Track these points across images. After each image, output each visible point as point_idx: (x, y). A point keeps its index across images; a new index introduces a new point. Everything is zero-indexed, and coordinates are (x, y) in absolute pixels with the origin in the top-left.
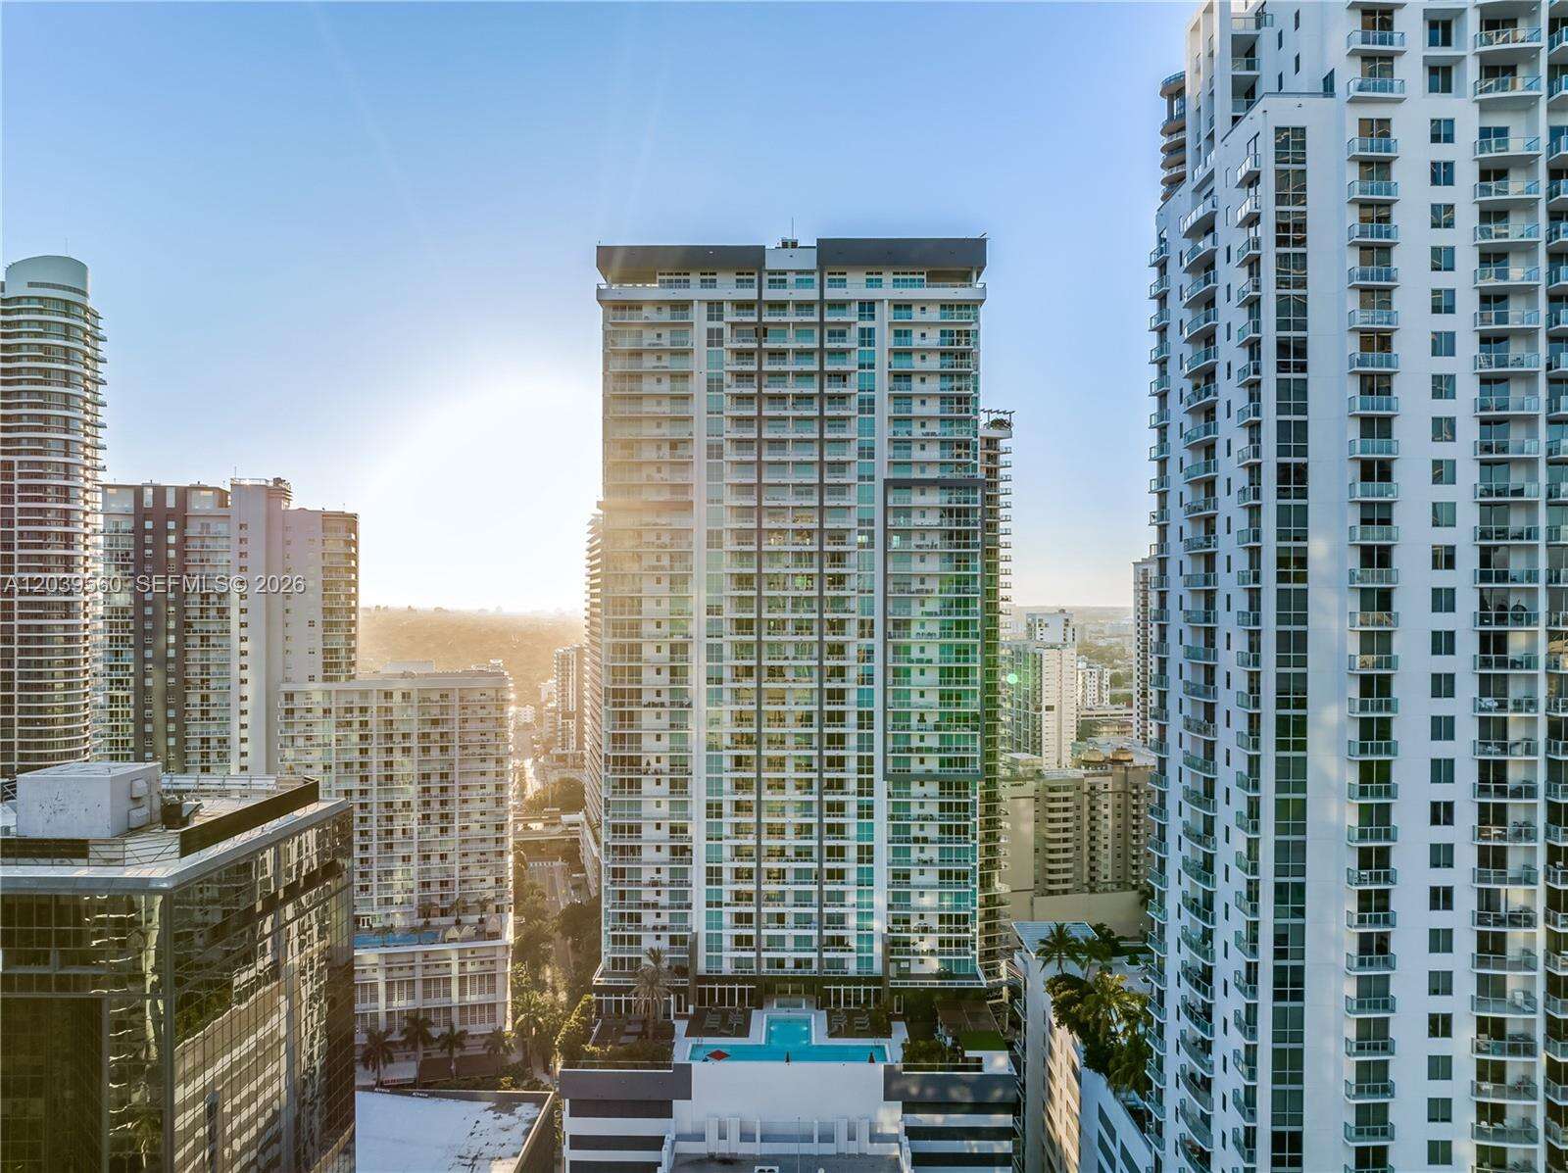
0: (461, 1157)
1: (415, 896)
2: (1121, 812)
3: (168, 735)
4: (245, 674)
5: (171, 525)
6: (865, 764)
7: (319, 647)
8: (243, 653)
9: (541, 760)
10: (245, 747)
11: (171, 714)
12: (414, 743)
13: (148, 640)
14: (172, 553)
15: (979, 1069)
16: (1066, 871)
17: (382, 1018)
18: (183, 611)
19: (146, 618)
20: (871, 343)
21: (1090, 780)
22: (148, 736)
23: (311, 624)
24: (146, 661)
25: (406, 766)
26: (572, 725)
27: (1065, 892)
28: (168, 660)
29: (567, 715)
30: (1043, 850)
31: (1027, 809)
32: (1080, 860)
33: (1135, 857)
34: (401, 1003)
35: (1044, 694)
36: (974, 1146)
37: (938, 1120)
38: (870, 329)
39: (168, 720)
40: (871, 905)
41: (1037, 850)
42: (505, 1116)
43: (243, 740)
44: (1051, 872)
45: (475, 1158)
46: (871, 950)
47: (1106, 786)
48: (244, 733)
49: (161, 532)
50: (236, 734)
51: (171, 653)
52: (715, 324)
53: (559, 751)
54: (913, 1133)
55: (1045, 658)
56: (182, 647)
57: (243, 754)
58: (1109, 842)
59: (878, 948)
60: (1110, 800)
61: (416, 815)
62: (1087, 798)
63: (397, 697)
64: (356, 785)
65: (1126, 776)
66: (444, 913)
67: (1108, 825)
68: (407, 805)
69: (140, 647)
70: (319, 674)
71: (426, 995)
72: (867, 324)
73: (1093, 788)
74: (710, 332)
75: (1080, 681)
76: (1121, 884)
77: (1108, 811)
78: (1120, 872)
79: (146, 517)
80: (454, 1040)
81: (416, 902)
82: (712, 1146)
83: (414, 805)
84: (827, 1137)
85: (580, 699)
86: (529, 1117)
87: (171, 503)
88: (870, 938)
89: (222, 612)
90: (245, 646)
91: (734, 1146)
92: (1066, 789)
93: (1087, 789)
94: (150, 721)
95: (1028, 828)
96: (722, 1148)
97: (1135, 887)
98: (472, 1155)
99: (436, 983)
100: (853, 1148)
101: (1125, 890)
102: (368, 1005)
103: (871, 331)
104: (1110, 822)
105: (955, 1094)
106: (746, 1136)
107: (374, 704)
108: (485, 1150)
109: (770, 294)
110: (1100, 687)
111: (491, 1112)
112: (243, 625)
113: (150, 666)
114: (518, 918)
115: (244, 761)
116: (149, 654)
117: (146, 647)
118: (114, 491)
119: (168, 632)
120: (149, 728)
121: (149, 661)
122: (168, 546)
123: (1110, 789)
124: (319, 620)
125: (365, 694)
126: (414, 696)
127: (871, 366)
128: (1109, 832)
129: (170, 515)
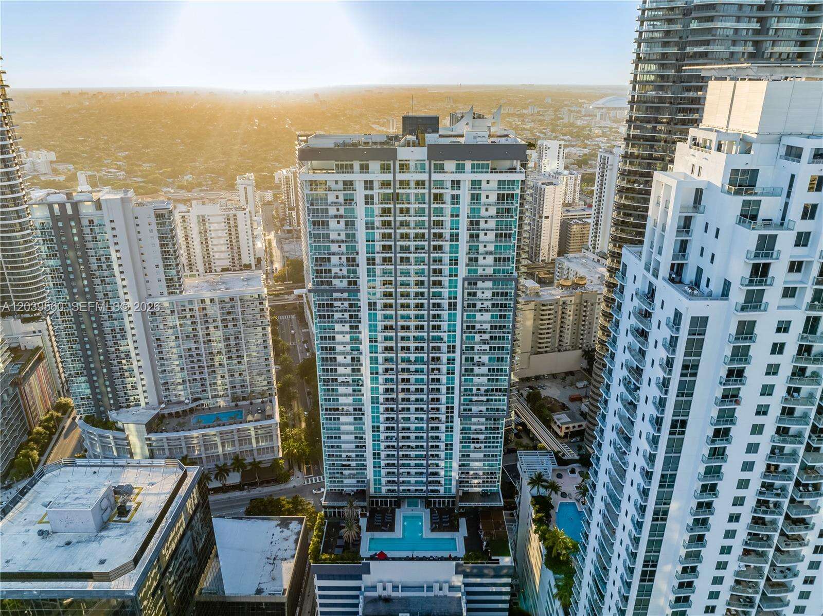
0: (268, 558)
1: (229, 392)
2: (577, 313)
3: (94, 329)
4: (127, 297)
5: (73, 224)
6: (450, 409)
7: (163, 278)
8: (124, 287)
9: (279, 232)
10: (134, 332)
11: (93, 319)
12: (220, 324)
13: (73, 284)
14: (76, 239)
15: (498, 563)
16: (547, 343)
17: (222, 457)
18: (88, 268)
19: (70, 273)
20: (458, 203)
21: (563, 299)
22: (84, 330)
23: (157, 266)
24: (74, 294)
25: (217, 335)
26: (294, 214)
27: (546, 352)
28: (86, 293)
29: (291, 209)
30: (537, 333)
31: (530, 315)
32: (554, 336)
33: (582, 335)
34: (228, 449)
35: (545, 210)
36: (494, 589)
37: (478, 580)
38: (457, 195)
39: (92, 322)
40: (451, 467)
41: (533, 333)
42: (285, 530)
43: (132, 329)
44: (540, 343)
45: (274, 559)
46: (451, 484)
47: (571, 301)
48: (132, 325)
49: (67, 227)
50: (128, 326)
51: (87, 289)
52: (369, 192)
53: (288, 228)
54: (466, 585)
55: (546, 191)
56: (91, 284)
57: (134, 335)
58: (570, 327)
59: (454, 483)
60: (573, 308)
61: (224, 357)
62: (560, 308)
63: (208, 301)
64: (193, 345)
65: (581, 296)
66: (244, 399)
67: (570, 319)
68: (220, 353)
69: (70, 288)
70: (166, 292)
71: (241, 445)
72: (455, 192)
73: (564, 303)
74: (366, 196)
75: (565, 182)
76: (574, 347)
77: (570, 313)
78: (574, 341)
79: (58, 220)
80: (255, 465)
81: (230, 395)
82: (380, 592)
83: (223, 351)
84: (430, 588)
85: (297, 200)
86: (296, 531)
87: (70, 211)
88: (451, 480)
89: (110, 267)
90: (124, 283)
91: (389, 592)
92: (551, 305)
93: (561, 303)
94: (83, 323)
95: (530, 323)
96: (385, 594)
97: (580, 348)
98: (273, 557)
99: (244, 439)
100: (441, 593)
101: (575, 349)
102: (213, 450)
103: (458, 196)
104: (571, 318)
105: (486, 571)
106: (395, 588)
107: (196, 307)
108: (279, 553)
109: (400, 177)
110: (575, 185)
111: (278, 528)
112: (122, 272)
113: (77, 296)
114: (277, 367)
115: (135, 339)
116: (75, 290)
117: (73, 287)
118: (37, 206)
119: (83, 279)
120: (83, 326)
121: (76, 294)
122: (73, 235)
123: (573, 302)
124: (161, 264)
125: (191, 302)
126: (216, 300)
127: (458, 216)
128: (570, 323)
129: (70, 218)
